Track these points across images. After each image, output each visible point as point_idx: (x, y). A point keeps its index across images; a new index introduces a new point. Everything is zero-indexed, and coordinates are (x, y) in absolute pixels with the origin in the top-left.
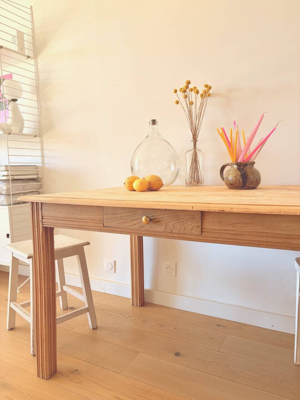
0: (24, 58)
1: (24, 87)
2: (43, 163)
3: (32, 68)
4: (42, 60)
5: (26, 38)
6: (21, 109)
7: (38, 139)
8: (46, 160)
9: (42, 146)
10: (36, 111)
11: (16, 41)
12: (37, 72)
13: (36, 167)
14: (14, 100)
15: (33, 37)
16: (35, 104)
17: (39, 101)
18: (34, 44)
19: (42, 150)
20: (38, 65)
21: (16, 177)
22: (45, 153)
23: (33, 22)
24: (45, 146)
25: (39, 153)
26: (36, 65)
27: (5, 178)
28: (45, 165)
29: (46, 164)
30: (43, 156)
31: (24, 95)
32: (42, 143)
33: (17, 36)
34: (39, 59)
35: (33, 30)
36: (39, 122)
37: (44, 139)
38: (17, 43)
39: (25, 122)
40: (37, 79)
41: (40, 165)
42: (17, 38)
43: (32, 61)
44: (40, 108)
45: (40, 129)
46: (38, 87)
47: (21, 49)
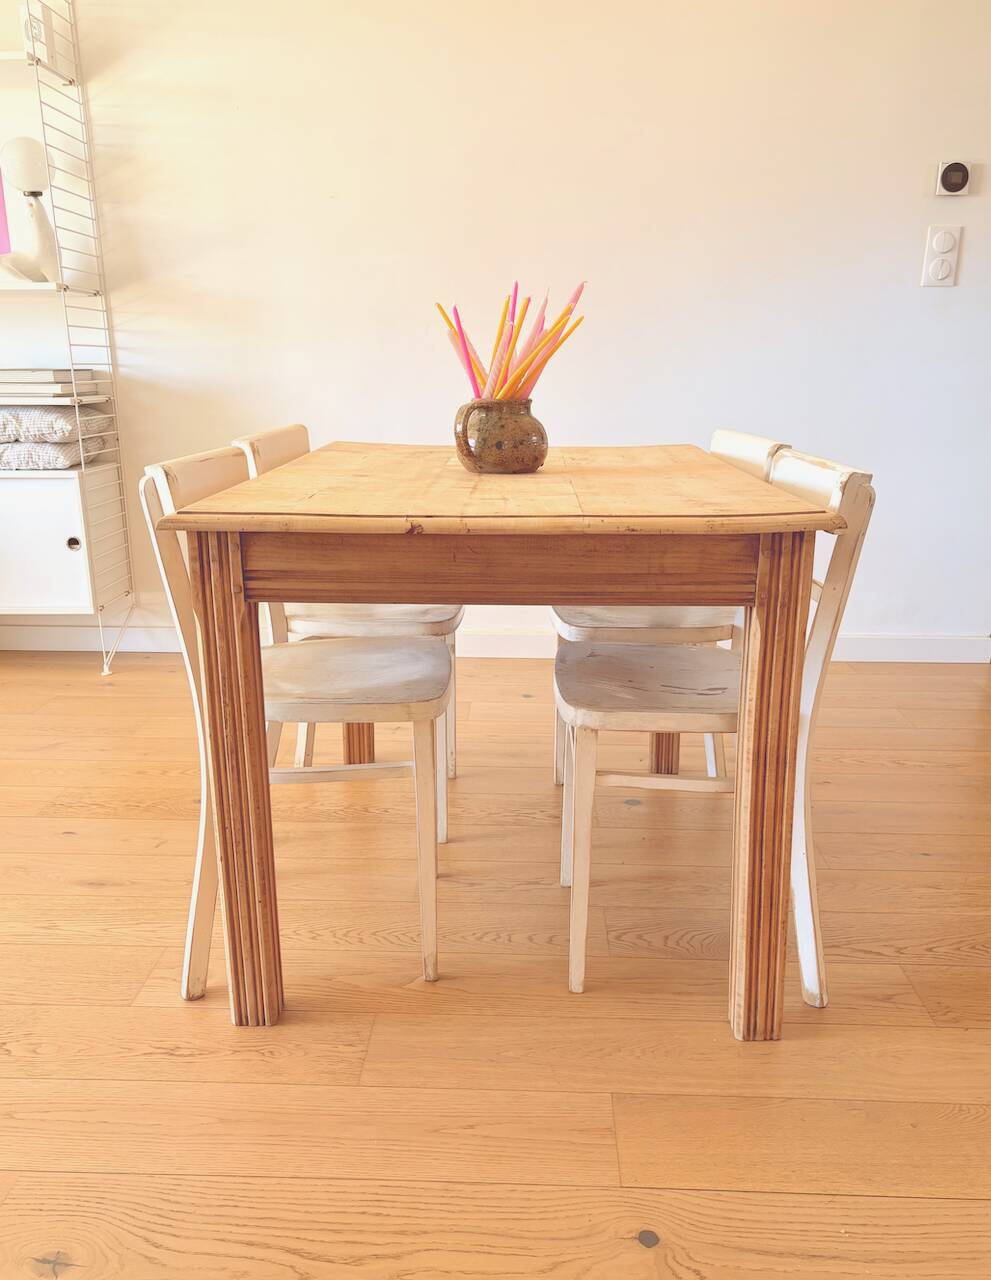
0: (59, 82)
1: (59, 160)
2: (114, 363)
3: (76, 111)
4: (102, 93)
5: (56, 21)
7: (99, 301)
8: (122, 357)
9: (109, 320)
10: (89, 227)
12: (87, 122)
13: (94, 375)
14: (36, 194)
15: (74, 26)
16: (86, 208)
17: (95, 200)
18: (75, 45)
19: (110, 329)
20: (92, 103)
21: (86, 400)
22: (119, 338)
24: (117, 320)
25: (101, 338)
26: (85, 103)
27: (66, 401)
28: (121, 370)
29: (123, 366)
30: (112, 347)
31: (59, 179)
32: (108, 311)
33: (42, 20)
34: (93, 87)
36: (100, 257)
37: (113, 302)
38: (44, 40)
39: (62, 251)
40: (89, 142)
41: (106, 369)
42: (42, 25)
43: (73, 91)
44: (98, 218)
45: (102, 276)
46: (90, 162)
47: (51, 56)
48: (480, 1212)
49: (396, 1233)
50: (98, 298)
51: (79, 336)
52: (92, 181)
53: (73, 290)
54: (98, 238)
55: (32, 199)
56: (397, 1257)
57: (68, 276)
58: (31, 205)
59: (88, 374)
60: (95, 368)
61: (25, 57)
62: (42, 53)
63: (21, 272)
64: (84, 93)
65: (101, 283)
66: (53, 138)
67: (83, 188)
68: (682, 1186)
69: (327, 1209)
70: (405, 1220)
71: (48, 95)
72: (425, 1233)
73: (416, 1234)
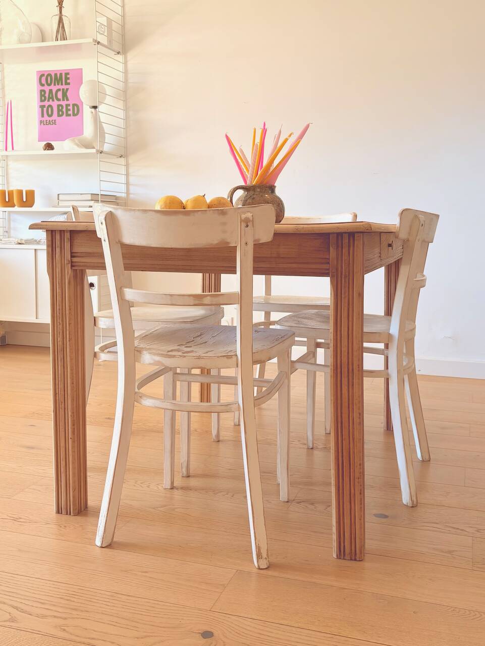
0: (112, 54)
1: (109, 91)
2: (128, 193)
3: (121, 67)
4: (135, 58)
5: (114, 26)
6: (103, 118)
7: (122, 161)
8: (132, 189)
9: (127, 170)
10: (121, 123)
11: (104, 32)
12: (126, 72)
13: (117, 198)
14: (95, 107)
15: (123, 26)
16: (121, 114)
17: (126, 109)
18: (123, 36)
19: (127, 175)
20: (128, 63)
22: (131, 179)
23: (123, 7)
24: (131, 170)
25: (123, 179)
26: (125, 63)
28: (131, 196)
29: (132, 194)
30: (127, 184)
31: (108, 100)
32: (127, 165)
33: (106, 25)
34: (130, 55)
35: (123, 16)
36: (126, 138)
37: (130, 161)
38: (106, 34)
39: (106, 135)
40: (126, 82)
41: (124, 195)
42: (106, 28)
43: (120, 58)
44: (126, 119)
45: (126, 148)
46: (125, 92)
47: (110, 41)
48: (123, 608)
49: (72, 609)
50: (122, 159)
51: (104, 176)
52: (125, 101)
53: (106, 153)
54: (126, 129)
55: (93, 110)
56: (65, 619)
57: (106, 148)
58: (92, 112)
59: (114, 198)
60: (118, 195)
61: (92, 41)
62: (103, 39)
63: (82, 145)
64: (126, 58)
65: (124, 152)
66: (102, 79)
67: (120, 104)
68: (246, 616)
69: (44, 594)
70: (79, 605)
71: (102, 59)
72: (87, 611)
73: (82, 611)
